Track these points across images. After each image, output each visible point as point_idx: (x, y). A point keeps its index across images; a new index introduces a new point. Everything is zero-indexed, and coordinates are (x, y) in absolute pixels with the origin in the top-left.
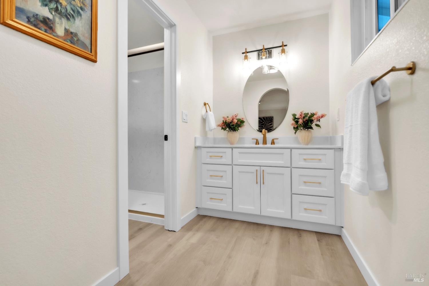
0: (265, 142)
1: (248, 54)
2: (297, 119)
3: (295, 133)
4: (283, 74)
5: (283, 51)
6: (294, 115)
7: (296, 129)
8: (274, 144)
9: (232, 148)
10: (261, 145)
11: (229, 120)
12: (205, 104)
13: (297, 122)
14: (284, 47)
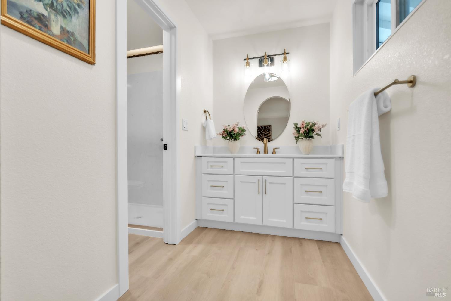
0: (266, 151)
1: (249, 61)
2: (299, 128)
3: (297, 142)
4: (284, 81)
5: (285, 59)
6: (296, 124)
7: (297, 138)
8: (275, 153)
9: (234, 158)
10: (262, 155)
11: (230, 129)
12: (205, 112)
13: (299, 131)
14: (287, 55)
